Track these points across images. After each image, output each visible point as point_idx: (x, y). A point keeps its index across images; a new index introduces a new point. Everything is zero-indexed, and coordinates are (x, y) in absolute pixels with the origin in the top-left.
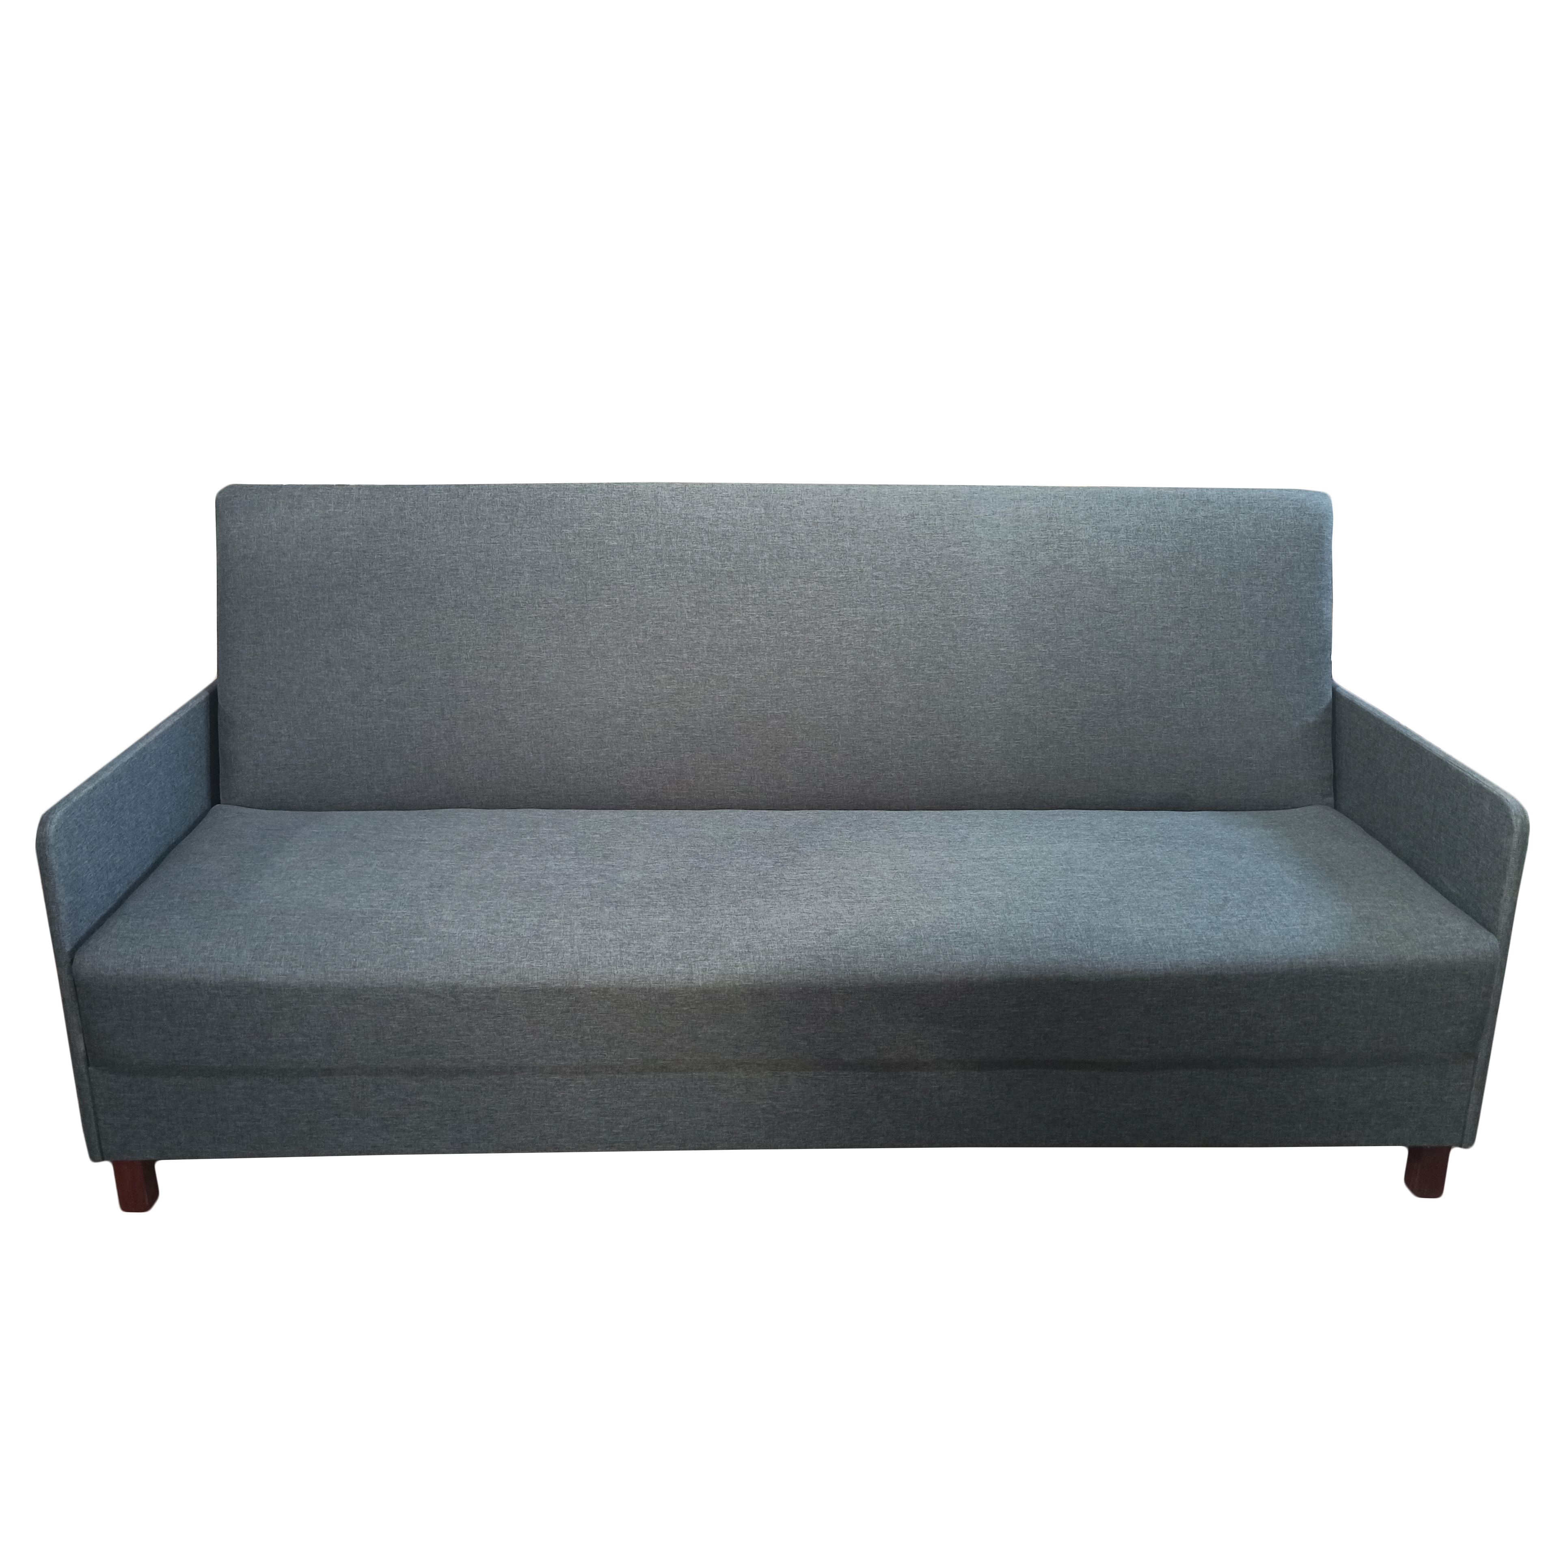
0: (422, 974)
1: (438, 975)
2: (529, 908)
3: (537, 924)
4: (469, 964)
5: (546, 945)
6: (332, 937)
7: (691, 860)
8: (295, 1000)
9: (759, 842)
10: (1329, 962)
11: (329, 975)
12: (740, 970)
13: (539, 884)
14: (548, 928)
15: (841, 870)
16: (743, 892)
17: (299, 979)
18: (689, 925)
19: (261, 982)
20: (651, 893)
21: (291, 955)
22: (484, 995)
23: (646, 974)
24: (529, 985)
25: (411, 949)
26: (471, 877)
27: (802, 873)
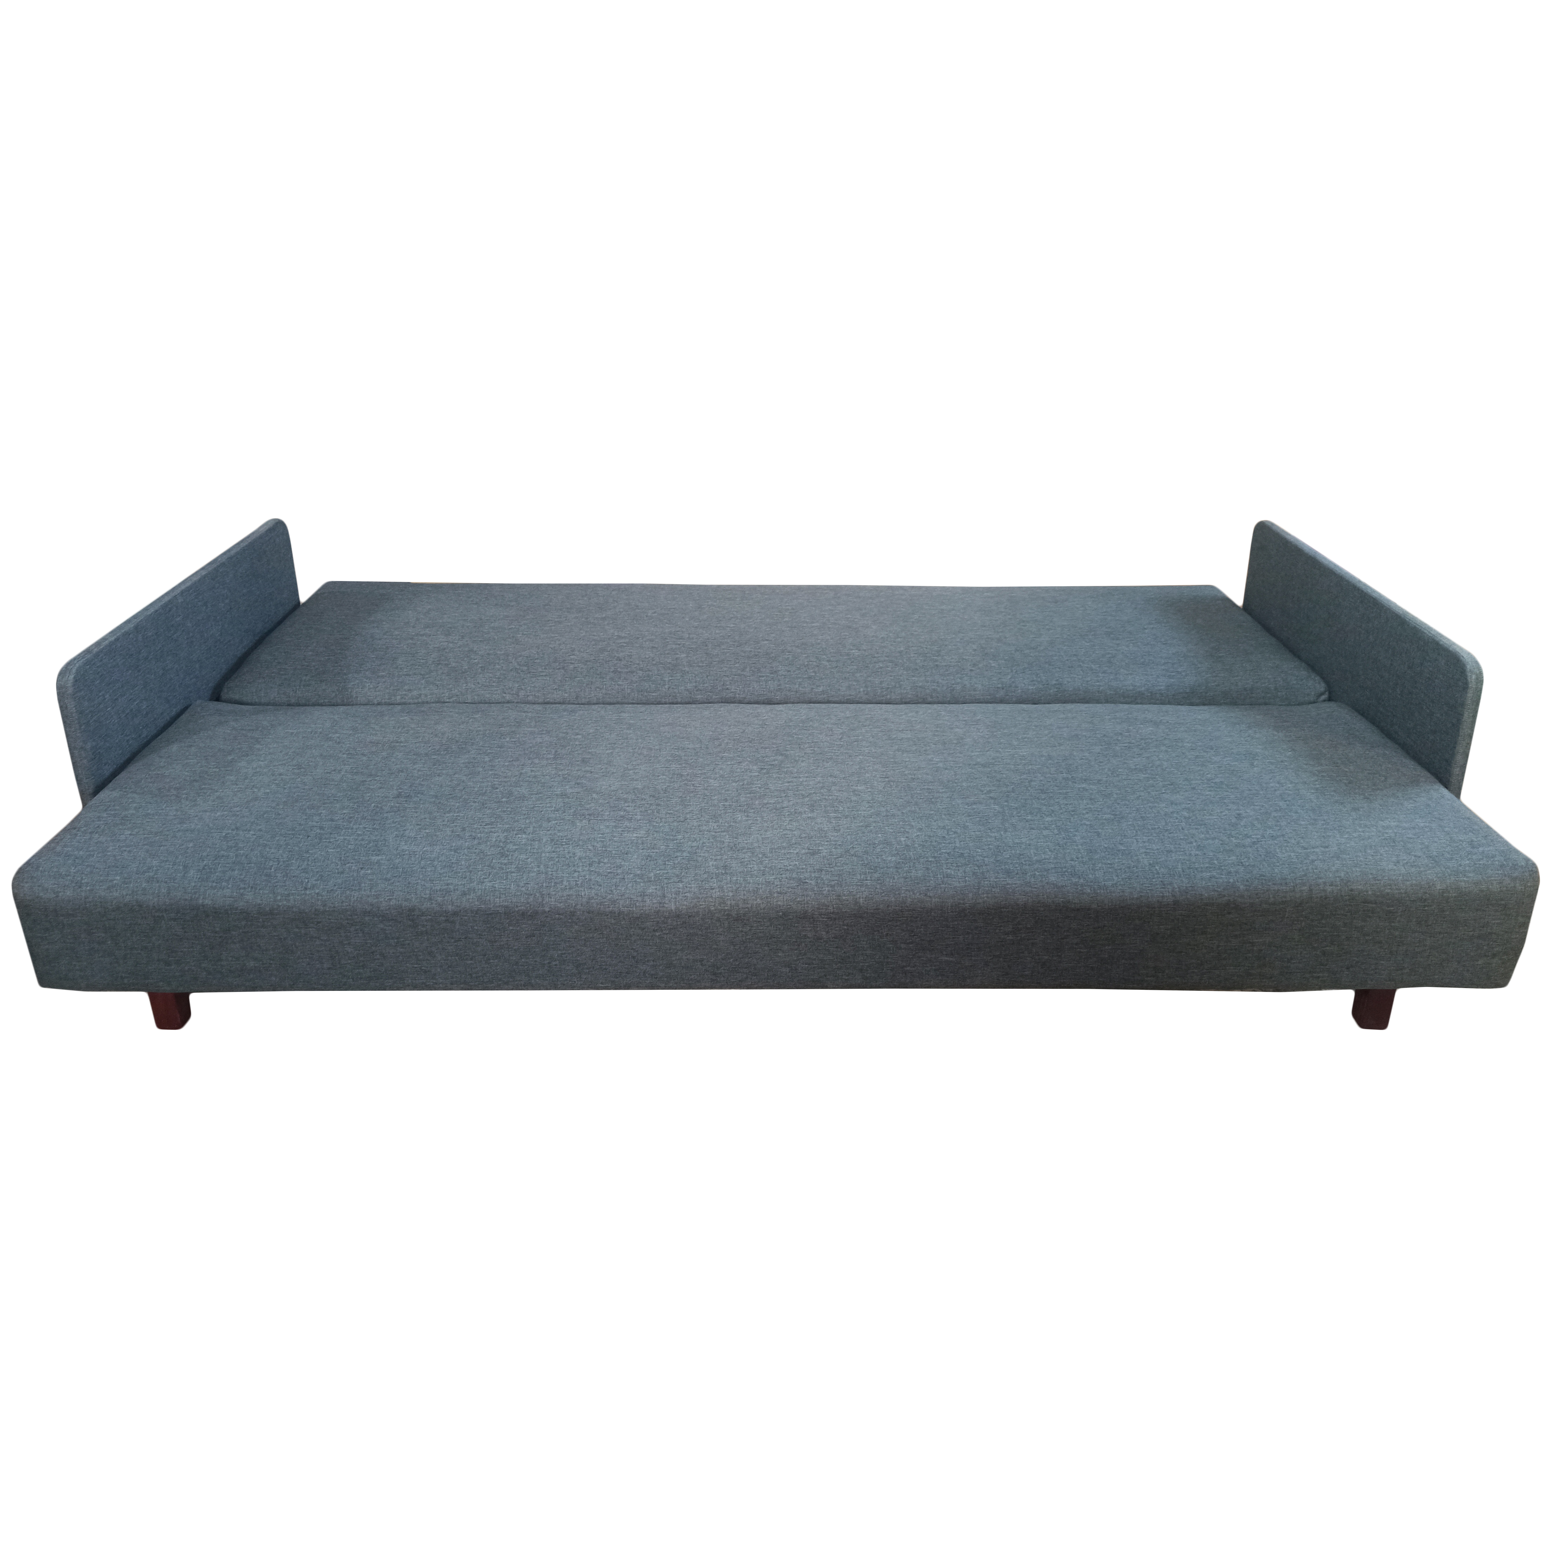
0: (377, 897)
1: (394, 897)
2: (497, 822)
3: (503, 840)
4: (428, 885)
5: (511, 863)
6: (285, 856)
7: (673, 766)
8: (243, 923)
9: (746, 744)
10: (1352, 890)
11: (279, 898)
12: (716, 893)
13: (511, 794)
14: (515, 845)
15: (829, 778)
16: (724, 805)
17: (247, 902)
18: (664, 842)
19: (207, 905)
20: (626, 805)
21: (241, 875)
22: (443, 919)
23: (616, 897)
24: (490, 908)
25: (368, 869)
26: (441, 786)
27: (789, 782)
